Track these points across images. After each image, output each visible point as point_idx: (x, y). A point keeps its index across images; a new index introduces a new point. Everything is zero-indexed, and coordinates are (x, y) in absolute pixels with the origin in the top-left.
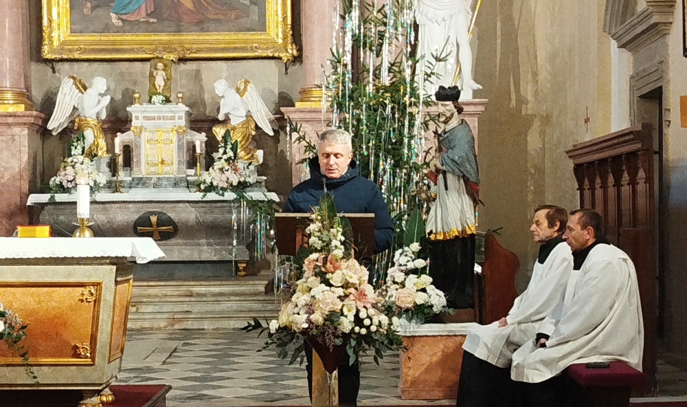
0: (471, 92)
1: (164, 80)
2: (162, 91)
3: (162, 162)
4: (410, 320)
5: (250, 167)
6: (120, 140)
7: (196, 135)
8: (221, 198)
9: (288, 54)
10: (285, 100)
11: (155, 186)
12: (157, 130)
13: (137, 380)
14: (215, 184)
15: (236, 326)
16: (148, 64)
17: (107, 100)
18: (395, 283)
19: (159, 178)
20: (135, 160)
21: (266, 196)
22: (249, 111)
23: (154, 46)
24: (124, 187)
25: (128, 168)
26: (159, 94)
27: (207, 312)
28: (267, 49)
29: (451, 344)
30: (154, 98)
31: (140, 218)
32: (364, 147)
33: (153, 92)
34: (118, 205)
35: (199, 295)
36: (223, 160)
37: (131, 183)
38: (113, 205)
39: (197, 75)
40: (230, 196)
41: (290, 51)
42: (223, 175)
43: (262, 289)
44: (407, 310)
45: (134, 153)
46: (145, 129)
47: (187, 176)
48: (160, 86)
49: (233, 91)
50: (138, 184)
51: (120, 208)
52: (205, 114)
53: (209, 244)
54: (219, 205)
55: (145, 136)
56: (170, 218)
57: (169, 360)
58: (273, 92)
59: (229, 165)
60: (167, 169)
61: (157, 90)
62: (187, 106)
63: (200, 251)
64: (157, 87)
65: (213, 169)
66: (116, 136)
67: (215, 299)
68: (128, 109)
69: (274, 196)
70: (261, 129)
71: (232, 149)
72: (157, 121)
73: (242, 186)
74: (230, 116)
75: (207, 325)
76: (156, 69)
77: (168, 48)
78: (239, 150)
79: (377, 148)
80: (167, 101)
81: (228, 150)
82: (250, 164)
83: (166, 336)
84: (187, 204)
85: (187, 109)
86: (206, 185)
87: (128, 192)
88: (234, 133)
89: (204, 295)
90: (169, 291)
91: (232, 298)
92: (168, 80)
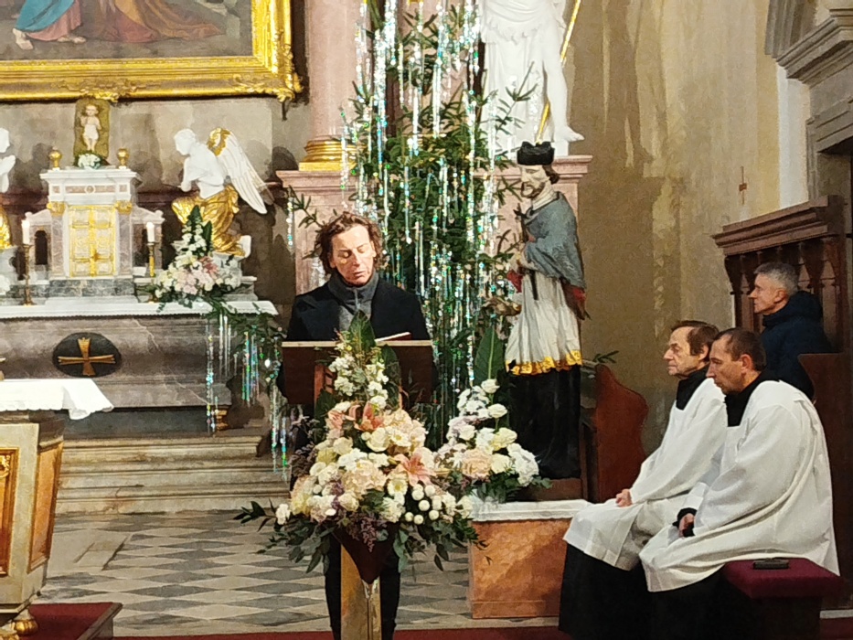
0: (567, 144)
1: (98, 131)
2: (96, 146)
3: (96, 257)
4: (483, 496)
5: (231, 262)
6: (29, 223)
7: (147, 214)
8: (187, 311)
9: (287, 90)
10: (284, 159)
11: (86, 293)
12: (87, 207)
13: (65, 594)
14: (177, 289)
15: (214, 508)
16: (72, 107)
17: (10, 162)
18: (461, 441)
19: (91, 281)
20: (53, 254)
21: (257, 307)
22: (228, 177)
23: (81, 80)
24: (37, 295)
25: (44, 266)
26: (90, 152)
27: (168, 486)
28: (255, 81)
29: (546, 531)
30: (83, 159)
31: (62, 343)
32: (407, 232)
33: (80, 150)
34: (28, 324)
35: (155, 460)
36: (189, 253)
37: (48, 290)
38: (20, 323)
39: (147, 123)
40: (202, 307)
41: (290, 86)
42: (190, 275)
43: (253, 449)
44: (479, 483)
45: (52, 244)
46: (69, 206)
47: (135, 277)
48: (90, 140)
49: (204, 147)
50: (59, 291)
51: (30, 328)
52: (159, 180)
53: (169, 382)
54: (184, 321)
55: (69, 217)
56: (108, 342)
57: (113, 563)
58: (263, 148)
59: (199, 258)
60: (103, 267)
61: (85, 145)
62: (133, 170)
63: (156, 394)
64: (87, 142)
65: (175, 266)
66: (24, 218)
67: (181, 466)
68: (43, 176)
69: (268, 307)
70: (246, 203)
71: (203, 235)
72: (87, 194)
73: (219, 292)
74: (200, 185)
75: (170, 507)
76: (84, 114)
77: (102, 81)
78: (213, 237)
79: (427, 233)
80: (103, 162)
81: (197, 237)
82: (231, 258)
83: (104, 524)
84: (136, 321)
85: (134, 174)
86: (164, 291)
87: (43, 303)
88: (205, 211)
89: (163, 460)
90: (109, 454)
91: (207, 464)
92: (102, 131)
